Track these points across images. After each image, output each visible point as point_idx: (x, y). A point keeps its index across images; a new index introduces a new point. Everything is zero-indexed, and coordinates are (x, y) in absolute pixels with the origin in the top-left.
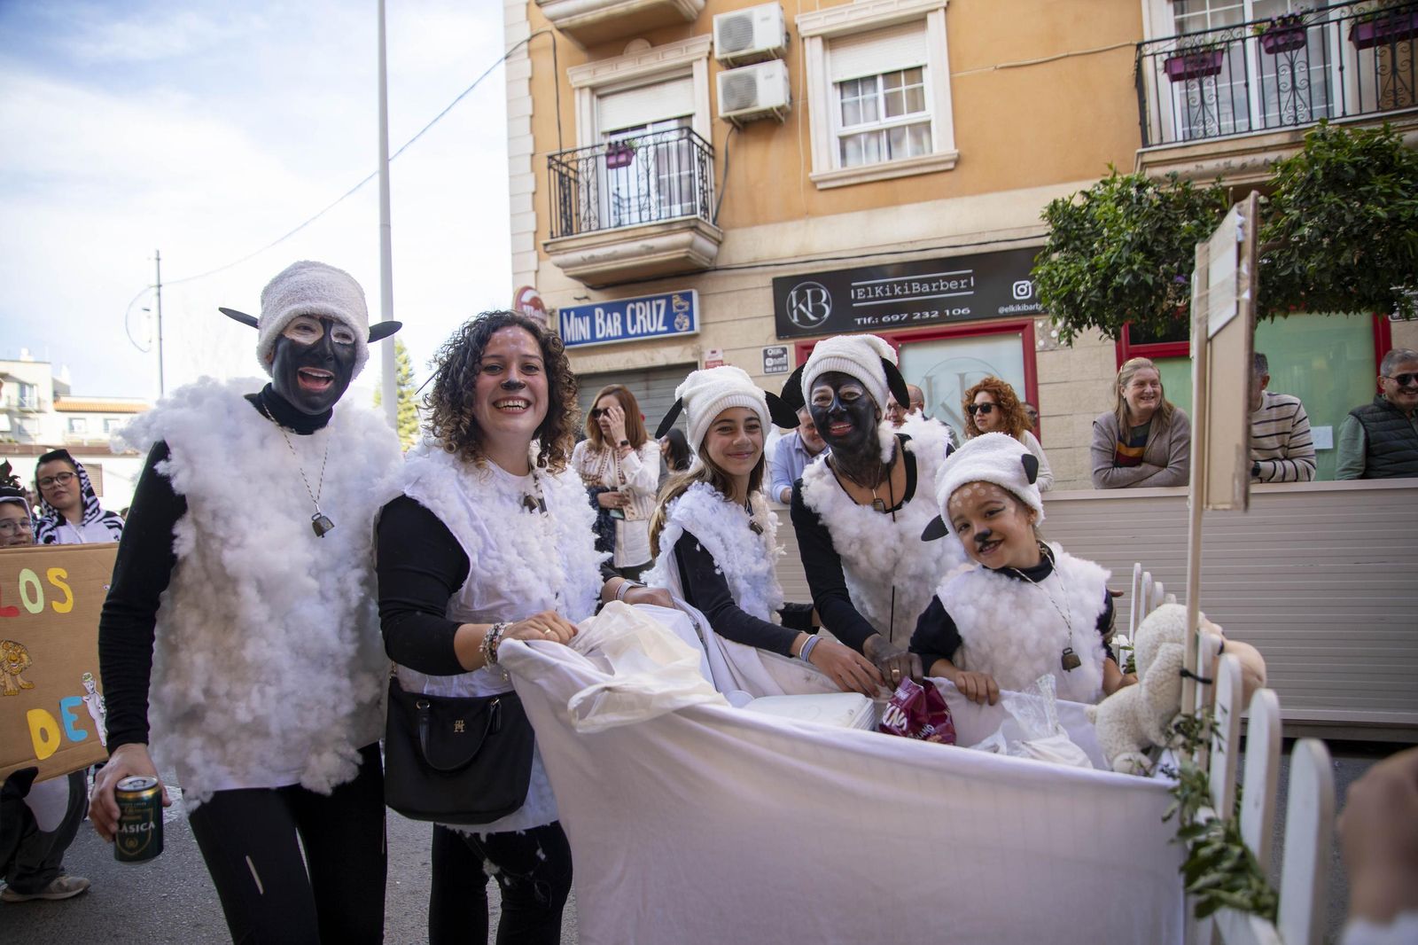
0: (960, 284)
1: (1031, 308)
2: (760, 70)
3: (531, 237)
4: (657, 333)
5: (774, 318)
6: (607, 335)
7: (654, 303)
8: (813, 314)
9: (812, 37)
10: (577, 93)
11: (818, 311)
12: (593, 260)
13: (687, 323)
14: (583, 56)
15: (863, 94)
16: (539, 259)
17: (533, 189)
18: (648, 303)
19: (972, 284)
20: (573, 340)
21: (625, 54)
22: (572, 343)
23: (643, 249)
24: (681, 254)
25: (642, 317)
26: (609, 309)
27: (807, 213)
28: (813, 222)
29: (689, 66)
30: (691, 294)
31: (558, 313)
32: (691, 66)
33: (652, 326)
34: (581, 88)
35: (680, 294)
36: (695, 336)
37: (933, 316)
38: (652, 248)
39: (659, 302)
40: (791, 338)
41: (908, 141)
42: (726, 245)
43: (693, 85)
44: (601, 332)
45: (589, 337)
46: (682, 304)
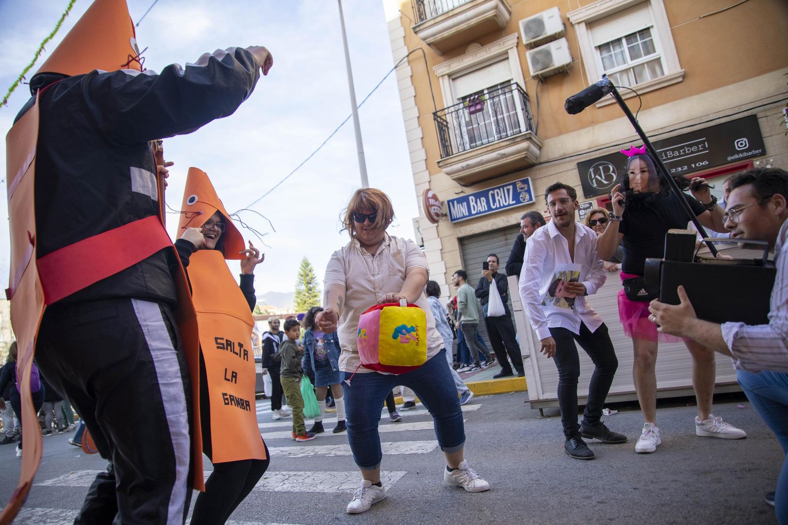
0: (698, 148)
1: (750, 154)
2: (552, 46)
3: (424, 163)
4: (509, 205)
5: (581, 186)
6: (478, 211)
7: (505, 188)
8: (605, 180)
9: (579, 23)
10: (441, 79)
11: (609, 178)
12: (468, 167)
13: (528, 197)
14: (441, 58)
15: (614, 51)
16: (430, 175)
17: (421, 136)
18: (501, 189)
19: (707, 146)
20: (458, 217)
21: (466, 53)
22: (457, 219)
23: (499, 156)
24: (522, 155)
25: (499, 198)
26: (477, 196)
27: (592, 123)
28: (597, 127)
29: (506, 53)
30: (528, 179)
31: (446, 203)
32: (507, 53)
33: (506, 202)
34: (443, 76)
35: (521, 181)
36: (533, 204)
37: (684, 169)
38: (504, 154)
39: (508, 187)
40: (593, 196)
41: (647, 72)
42: (544, 149)
43: (509, 63)
44: (474, 210)
45: (467, 214)
46: (523, 186)
